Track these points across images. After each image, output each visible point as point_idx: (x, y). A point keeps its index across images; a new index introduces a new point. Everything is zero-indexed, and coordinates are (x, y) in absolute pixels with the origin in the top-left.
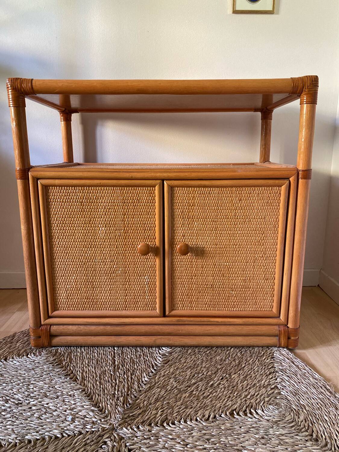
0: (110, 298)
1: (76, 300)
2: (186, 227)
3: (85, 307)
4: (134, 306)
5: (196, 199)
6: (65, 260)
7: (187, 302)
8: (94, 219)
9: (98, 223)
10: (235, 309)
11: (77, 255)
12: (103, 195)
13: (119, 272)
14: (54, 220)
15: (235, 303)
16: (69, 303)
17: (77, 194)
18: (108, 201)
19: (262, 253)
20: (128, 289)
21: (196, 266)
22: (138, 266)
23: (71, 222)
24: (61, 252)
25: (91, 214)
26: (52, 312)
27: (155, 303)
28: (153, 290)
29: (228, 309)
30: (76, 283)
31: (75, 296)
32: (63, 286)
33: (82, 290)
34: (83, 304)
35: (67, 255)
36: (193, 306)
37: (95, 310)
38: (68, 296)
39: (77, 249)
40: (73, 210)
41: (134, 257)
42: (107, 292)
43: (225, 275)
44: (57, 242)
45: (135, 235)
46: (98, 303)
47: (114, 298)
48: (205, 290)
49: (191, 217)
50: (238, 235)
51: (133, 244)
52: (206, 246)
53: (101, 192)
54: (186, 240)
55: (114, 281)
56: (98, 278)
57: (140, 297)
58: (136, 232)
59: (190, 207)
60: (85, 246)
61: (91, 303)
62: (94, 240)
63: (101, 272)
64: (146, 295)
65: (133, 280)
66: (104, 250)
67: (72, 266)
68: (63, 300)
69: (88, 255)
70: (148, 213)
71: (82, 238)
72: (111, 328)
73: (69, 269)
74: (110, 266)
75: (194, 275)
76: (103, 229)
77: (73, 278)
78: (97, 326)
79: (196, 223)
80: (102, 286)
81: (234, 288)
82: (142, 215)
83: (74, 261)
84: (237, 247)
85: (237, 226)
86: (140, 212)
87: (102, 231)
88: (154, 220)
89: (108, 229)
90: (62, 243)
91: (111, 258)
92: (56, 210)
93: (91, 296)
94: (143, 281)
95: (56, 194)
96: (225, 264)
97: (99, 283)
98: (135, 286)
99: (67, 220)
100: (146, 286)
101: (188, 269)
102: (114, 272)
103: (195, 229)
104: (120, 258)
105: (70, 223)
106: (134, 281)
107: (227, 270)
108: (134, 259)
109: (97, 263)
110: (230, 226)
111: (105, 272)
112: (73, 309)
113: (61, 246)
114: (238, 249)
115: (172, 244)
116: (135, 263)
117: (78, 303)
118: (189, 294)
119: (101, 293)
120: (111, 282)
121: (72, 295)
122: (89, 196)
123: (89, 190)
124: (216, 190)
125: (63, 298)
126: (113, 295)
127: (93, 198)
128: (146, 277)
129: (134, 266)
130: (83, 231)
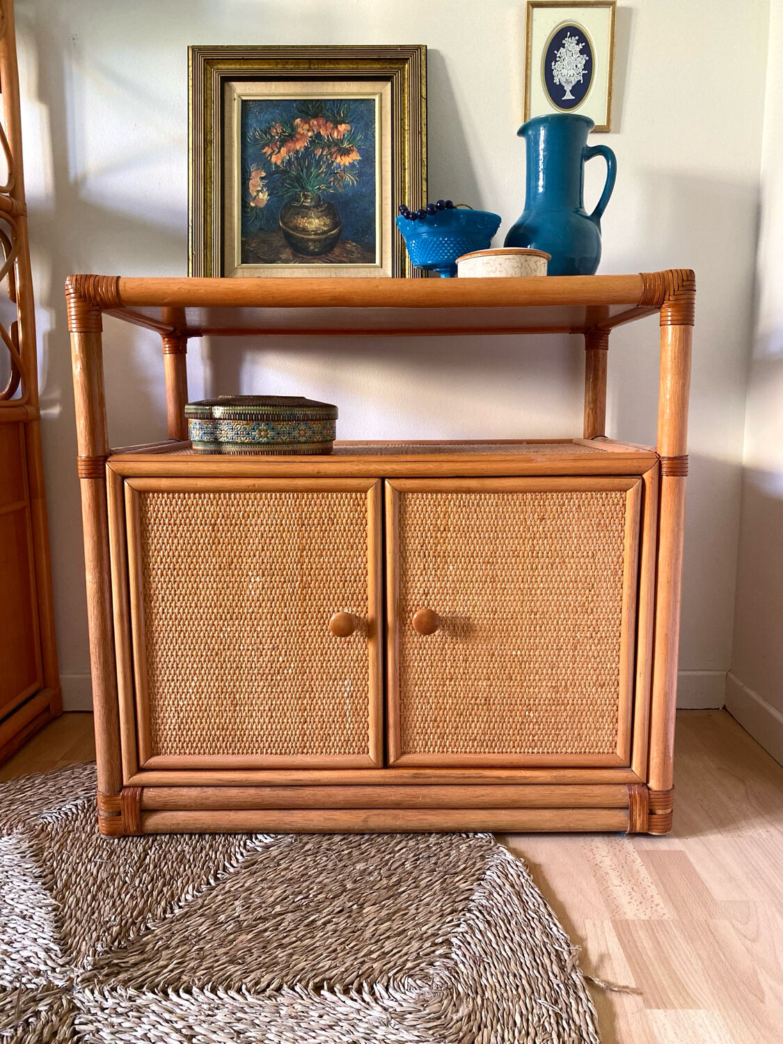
0: (269, 727)
1: (199, 733)
2: (431, 575)
3: (216, 747)
4: (321, 744)
5: (452, 516)
6: (177, 647)
7: (434, 736)
8: (240, 560)
9: (247, 567)
10: (535, 751)
11: (202, 634)
12: (258, 509)
13: (290, 671)
14: (156, 562)
15: (536, 738)
16: (182, 739)
17: (205, 508)
18: (269, 522)
19: (591, 629)
20: (308, 708)
21: (452, 658)
22: (331, 659)
23: (191, 566)
24: (168, 629)
25: (232, 550)
26: (146, 760)
27: (366, 738)
28: (361, 709)
29: (522, 750)
30: (198, 696)
31: (196, 722)
32: (171, 703)
33: (210, 710)
34: (213, 741)
35: (182, 635)
36: (447, 744)
37: (238, 753)
38: (182, 723)
39: (201, 623)
40: (196, 541)
41: (322, 639)
42: (264, 714)
43: (513, 678)
44: (161, 609)
45: (324, 592)
46: (245, 739)
47: (279, 727)
48: (473, 709)
49: (441, 554)
50: (538, 592)
51: (319, 612)
52: (472, 616)
53: (255, 503)
54: (431, 602)
55: (279, 690)
56: (246, 684)
57: (333, 726)
58: (326, 586)
59: (439, 534)
60: (218, 617)
61: (230, 739)
62: (239, 604)
63: (251, 672)
64: (347, 721)
65: (319, 689)
66: (258, 625)
67: (192, 660)
68: (169, 733)
69: (226, 635)
70: (352, 546)
71: (213, 600)
72: (271, 792)
73: (185, 666)
74: (271, 659)
75: (449, 677)
76: (258, 579)
77: (193, 684)
78: (241, 790)
79: (451, 567)
80: (254, 702)
81: (534, 704)
82: (338, 549)
83: (197, 647)
84: (538, 616)
85: (536, 573)
86: (336, 543)
87: (255, 583)
88: (364, 560)
89: (268, 579)
90: (170, 611)
91: (273, 641)
92: (160, 541)
93: (230, 723)
94: (340, 691)
95: (161, 509)
96: (514, 653)
97: (246, 696)
98: (324, 702)
99: (182, 562)
100: (347, 701)
101: (434, 664)
102: (279, 671)
103: (450, 579)
104: (292, 641)
105: (190, 569)
106: (322, 691)
107: (518, 666)
108: (322, 642)
109: (243, 653)
110: (522, 573)
111: (261, 671)
112: (192, 751)
113: (168, 617)
114: (540, 622)
115: (402, 612)
116: (324, 652)
117: (202, 739)
118: (438, 719)
119: (252, 716)
120: (272, 692)
121: (189, 721)
122: (230, 511)
123: (230, 499)
124: (493, 499)
125: (170, 729)
126: (276, 720)
127: (239, 515)
128: (346, 682)
129: (322, 658)
130: (215, 586)
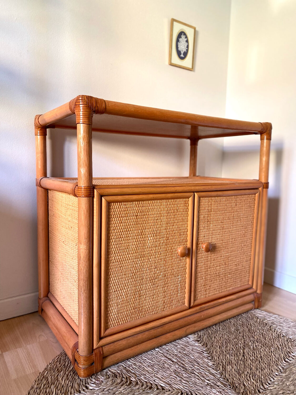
2: (206, 229)
5: (213, 206)
8: (145, 231)
9: (148, 233)
10: (230, 289)
11: (129, 267)
12: (153, 208)
13: (161, 276)
14: (113, 235)
15: (231, 284)
17: (134, 209)
18: (157, 213)
20: (166, 291)
21: (210, 260)
22: (174, 268)
23: (127, 236)
24: (116, 267)
25: (143, 226)
26: (104, 332)
27: (184, 298)
28: (183, 287)
29: (227, 290)
38: (119, 310)
39: (129, 261)
41: (172, 260)
45: (174, 240)
50: (234, 231)
52: (217, 243)
53: (152, 205)
57: (174, 296)
59: (209, 213)
60: (136, 257)
61: (138, 312)
62: (144, 250)
64: (179, 293)
66: (150, 258)
67: (125, 279)
68: (113, 317)
69: (138, 265)
70: (183, 221)
71: (134, 250)
72: (154, 331)
74: (154, 273)
76: (151, 238)
77: (124, 291)
78: (144, 333)
81: (231, 272)
82: (179, 222)
84: (233, 240)
85: (234, 225)
87: (150, 241)
88: (187, 225)
89: (155, 238)
90: (117, 258)
91: (155, 265)
92: (115, 225)
94: (177, 281)
95: (116, 210)
98: (172, 287)
99: (124, 234)
100: (179, 285)
101: (205, 263)
102: (157, 277)
103: (211, 230)
104: (162, 263)
106: (171, 282)
107: (228, 259)
110: (230, 225)
111: (151, 279)
113: (116, 261)
116: (174, 265)
120: (154, 287)
121: (122, 308)
122: (143, 209)
124: (224, 199)
127: (146, 211)
128: (179, 277)
129: (171, 269)
130: (135, 243)
